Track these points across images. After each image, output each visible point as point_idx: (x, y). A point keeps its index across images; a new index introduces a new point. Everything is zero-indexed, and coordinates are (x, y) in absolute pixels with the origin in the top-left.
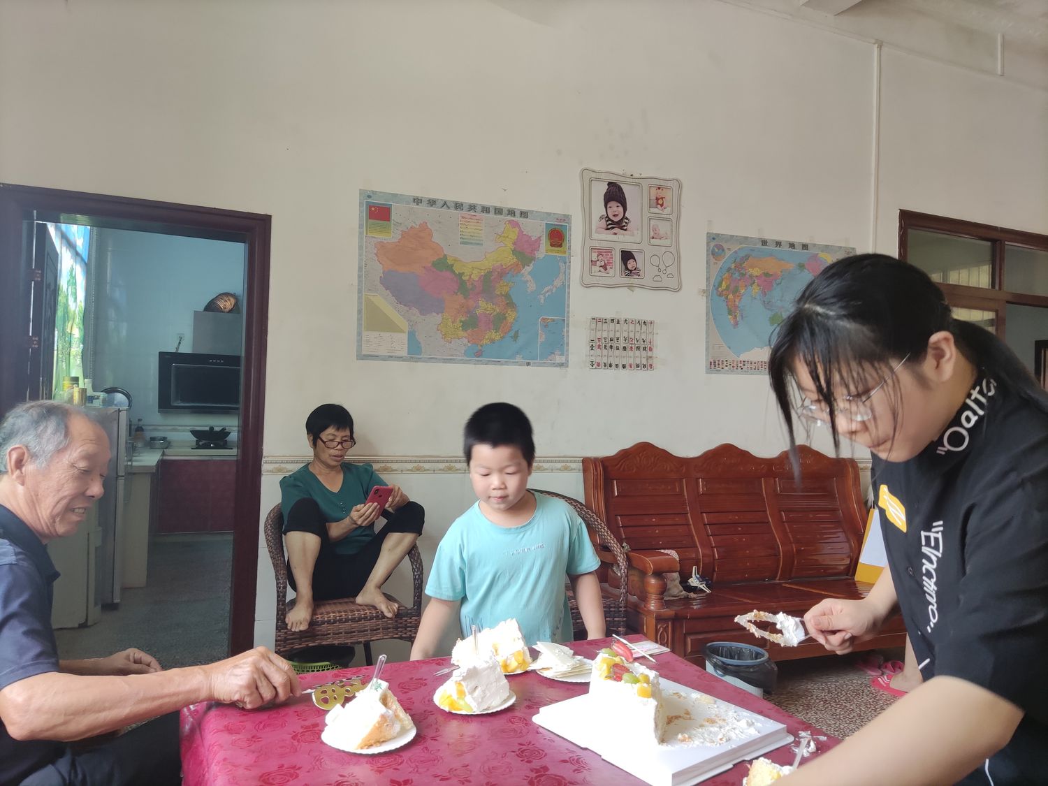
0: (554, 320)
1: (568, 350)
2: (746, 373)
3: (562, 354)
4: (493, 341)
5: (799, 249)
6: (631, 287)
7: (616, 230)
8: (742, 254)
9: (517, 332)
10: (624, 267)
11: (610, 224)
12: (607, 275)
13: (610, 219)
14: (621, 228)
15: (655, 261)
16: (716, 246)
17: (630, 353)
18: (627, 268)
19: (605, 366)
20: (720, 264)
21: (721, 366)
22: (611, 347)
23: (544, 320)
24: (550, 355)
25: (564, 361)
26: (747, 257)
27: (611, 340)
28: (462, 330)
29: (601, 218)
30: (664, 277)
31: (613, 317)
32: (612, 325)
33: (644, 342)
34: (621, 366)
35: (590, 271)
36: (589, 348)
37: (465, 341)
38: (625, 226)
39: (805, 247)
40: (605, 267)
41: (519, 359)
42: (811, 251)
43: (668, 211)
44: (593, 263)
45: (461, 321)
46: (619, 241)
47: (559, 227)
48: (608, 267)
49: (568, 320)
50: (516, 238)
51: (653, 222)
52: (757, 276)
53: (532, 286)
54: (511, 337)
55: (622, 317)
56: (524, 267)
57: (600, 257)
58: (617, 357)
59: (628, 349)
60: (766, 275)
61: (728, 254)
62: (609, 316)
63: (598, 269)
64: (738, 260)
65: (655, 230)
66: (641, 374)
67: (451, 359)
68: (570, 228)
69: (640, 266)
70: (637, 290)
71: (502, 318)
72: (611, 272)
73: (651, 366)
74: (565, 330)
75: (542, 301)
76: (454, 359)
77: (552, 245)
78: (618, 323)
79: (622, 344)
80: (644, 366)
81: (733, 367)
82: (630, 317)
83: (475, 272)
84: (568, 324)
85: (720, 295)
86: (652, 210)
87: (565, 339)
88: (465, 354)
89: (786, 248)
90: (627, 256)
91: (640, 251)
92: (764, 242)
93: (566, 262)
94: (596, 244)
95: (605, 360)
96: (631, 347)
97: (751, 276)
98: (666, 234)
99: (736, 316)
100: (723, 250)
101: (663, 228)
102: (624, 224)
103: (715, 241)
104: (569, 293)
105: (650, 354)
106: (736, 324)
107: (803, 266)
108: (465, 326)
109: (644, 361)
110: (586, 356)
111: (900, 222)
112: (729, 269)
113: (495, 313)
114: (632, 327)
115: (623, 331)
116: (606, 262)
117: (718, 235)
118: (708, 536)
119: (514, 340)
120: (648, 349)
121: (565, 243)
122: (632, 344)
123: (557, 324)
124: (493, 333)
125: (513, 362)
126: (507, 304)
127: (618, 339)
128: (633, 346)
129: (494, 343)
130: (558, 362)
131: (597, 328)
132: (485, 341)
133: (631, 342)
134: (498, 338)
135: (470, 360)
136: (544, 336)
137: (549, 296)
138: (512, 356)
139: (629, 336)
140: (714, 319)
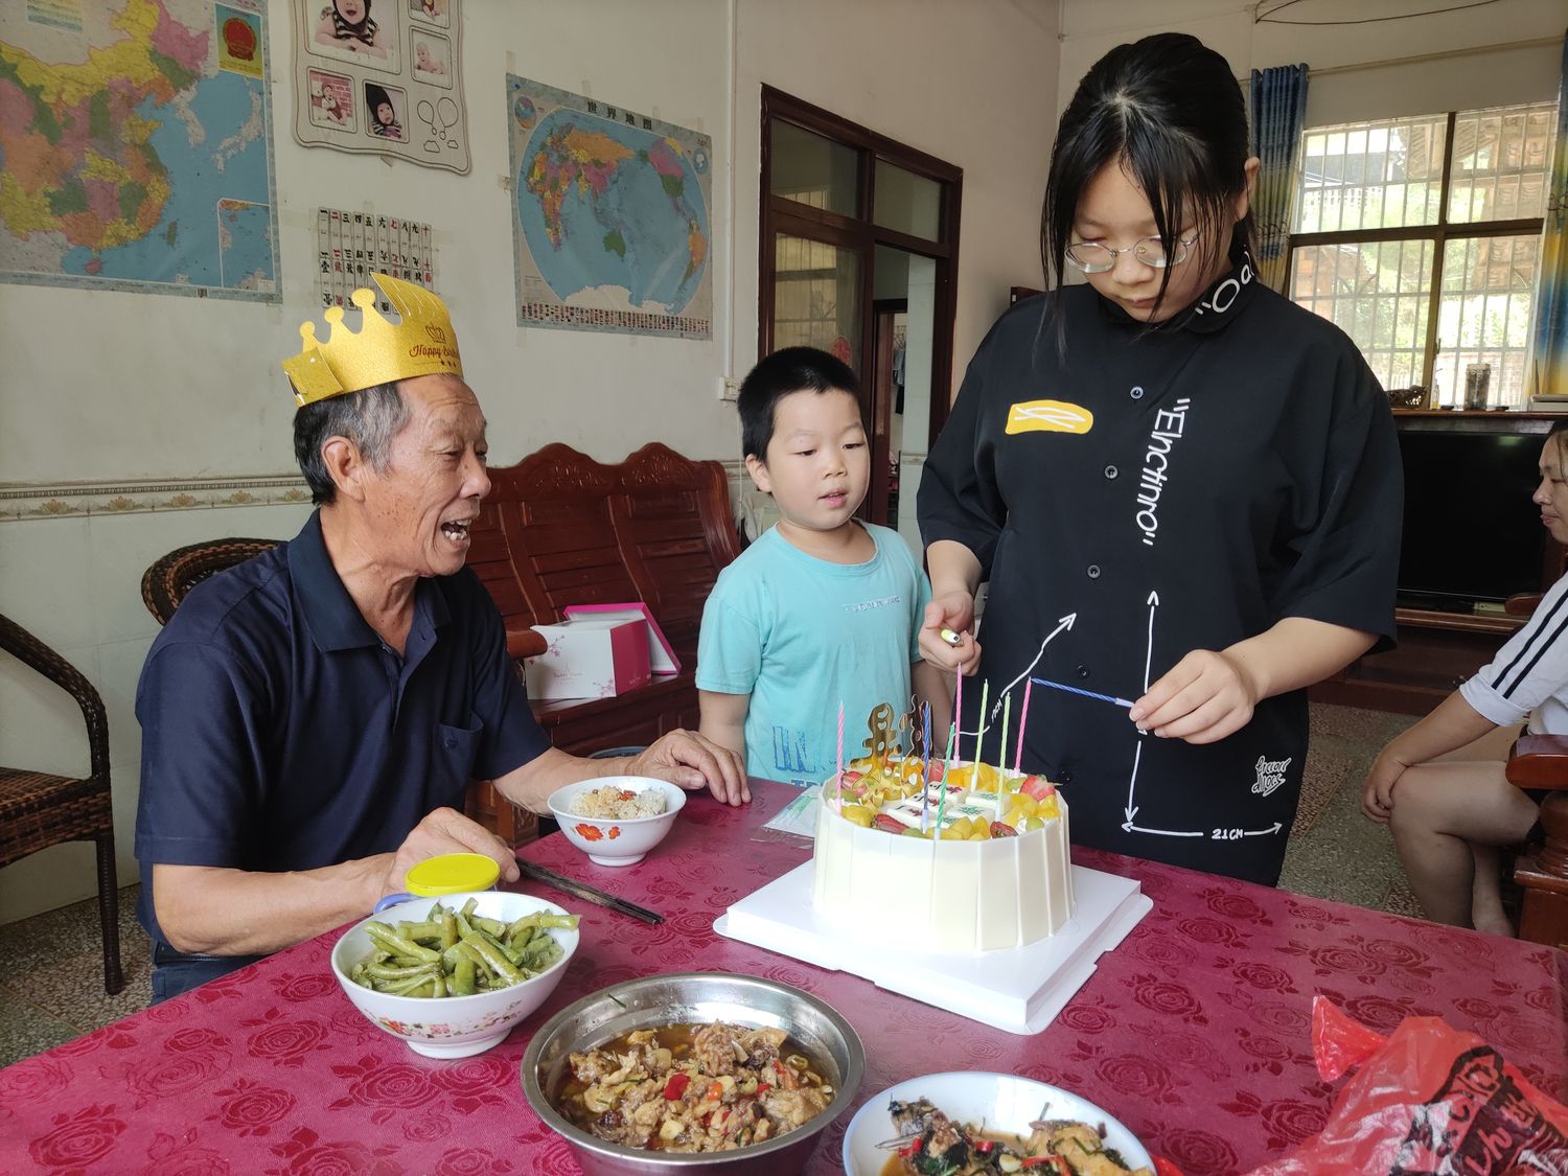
0: (246, 208)
1: (279, 270)
2: (575, 327)
3: (269, 277)
4: (122, 242)
5: (639, 127)
6: (387, 156)
7: (354, 42)
8: (561, 121)
9: (173, 226)
10: (371, 118)
11: (341, 28)
12: (343, 128)
13: (341, 18)
14: (363, 39)
15: (426, 111)
16: (523, 99)
18: (377, 120)
20: (530, 134)
21: (538, 314)
22: (360, 269)
23: (226, 205)
24: (244, 278)
25: (273, 290)
26: (567, 129)
27: (359, 255)
28: (52, 213)
29: (325, 12)
30: (443, 145)
31: (360, 210)
32: (358, 228)
33: (416, 263)
35: (311, 116)
36: (317, 268)
37: (61, 238)
38: (368, 36)
39: (647, 123)
40: (337, 111)
41: (181, 282)
42: (657, 133)
43: (441, 20)
44: (316, 100)
45: (47, 195)
46: (361, 64)
47: (245, 18)
48: (343, 112)
49: (275, 210)
50: (155, 24)
51: (418, 38)
52: (584, 164)
53: (197, 133)
54: (163, 235)
55: (376, 213)
56: (177, 92)
57: (328, 91)
60: (597, 163)
61: (541, 117)
62: (352, 209)
63: (325, 113)
64: (555, 131)
65: (421, 53)
67: (31, 276)
68: (266, 23)
69: (400, 119)
70: (397, 164)
71: (139, 193)
72: (350, 122)
74: (271, 229)
75: (221, 166)
76: (38, 277)
77: (232, 53)
78: (369, 223)
79: (379, 264)
81: (557, 317)
82: (390, 214)
83: (70, 88)
84: (275, 217)
85: (532, 190)
86: (417, 14)
87: (272, 246)
88: (63, 266)
89: (622, 122)
90: (376, 96)
91: (399, 90)
92: (592, 106)
93: (263, 91)
94: (319, 63)
96: (396, 272)
97: (575, 162)
98: (441, 64)
99: (557, 230)
100: (533, 110)
101: (436, 51)
102: (368, 32)
103: (519, 90)
104: (272, 156)
106: (558, 244)
107: (647, 156)
108: (57, 205)
110: (315, 282)
111: (763, 104)
112: (543, 146)
113: (123, 183)
114: (393, 233)
115: (378, 241)
116: (339, 102)
117: (523, 80)
118: (544, 592)
119: (168, 243)
120: (423, 277)
121: (258, 53)
122: (396, 266)
123: (254, 214)
124: (123, 224)
125: (170, 287)
126: (148, 165)
127: (370, 254)
128: (398, 269)
129: (126, 246)
130: (262, 292)
131: (332, 230)
132: (105, 242)
133: (394, 262)
134: (133, 236)
135: (77, 280)
136: (230, 238)
137: (233, 156)
138: (169, 276)
139: (389, 250)
140: (525, 232)
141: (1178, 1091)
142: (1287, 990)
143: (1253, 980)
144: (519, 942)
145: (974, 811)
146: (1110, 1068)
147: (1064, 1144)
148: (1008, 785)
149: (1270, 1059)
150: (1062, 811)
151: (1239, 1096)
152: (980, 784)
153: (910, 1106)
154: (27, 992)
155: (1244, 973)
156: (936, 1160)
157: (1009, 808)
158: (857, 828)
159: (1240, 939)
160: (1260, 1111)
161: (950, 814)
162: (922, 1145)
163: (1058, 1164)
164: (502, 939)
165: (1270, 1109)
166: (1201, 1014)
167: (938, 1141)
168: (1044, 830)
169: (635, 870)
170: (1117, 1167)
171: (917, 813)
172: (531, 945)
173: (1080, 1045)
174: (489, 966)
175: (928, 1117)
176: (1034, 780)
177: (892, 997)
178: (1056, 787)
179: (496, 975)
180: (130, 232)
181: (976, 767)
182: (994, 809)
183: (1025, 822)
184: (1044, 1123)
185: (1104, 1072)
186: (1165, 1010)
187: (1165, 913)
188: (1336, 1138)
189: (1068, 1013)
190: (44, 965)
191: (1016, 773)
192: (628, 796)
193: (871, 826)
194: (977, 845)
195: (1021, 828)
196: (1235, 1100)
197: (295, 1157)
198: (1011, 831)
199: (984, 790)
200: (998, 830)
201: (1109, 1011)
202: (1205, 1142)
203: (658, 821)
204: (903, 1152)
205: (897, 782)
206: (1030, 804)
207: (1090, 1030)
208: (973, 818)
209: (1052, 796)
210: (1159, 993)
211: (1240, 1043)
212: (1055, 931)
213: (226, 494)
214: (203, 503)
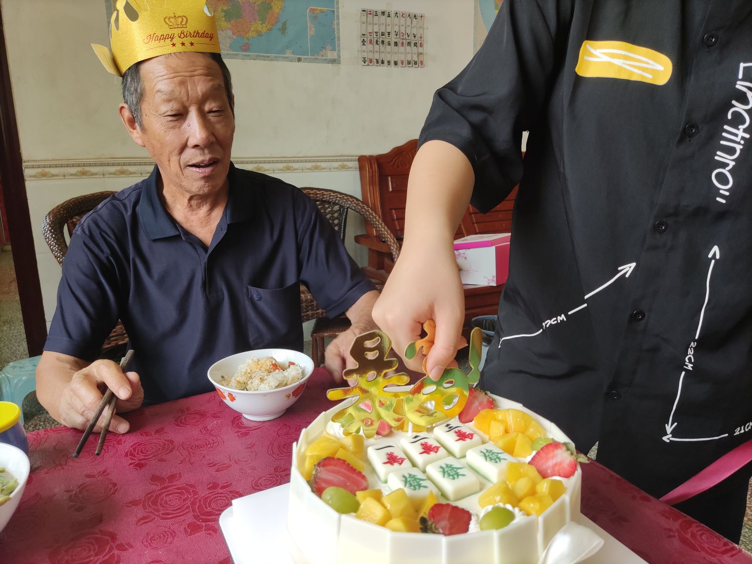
0: (322, 12)
1: (339, 46)
3: (334, 49)
4: (260, 34)
9: (285, 24)
17: (402, 49)
19: (377, 62)
22: (383, 42)
23: (312, 10)
24: (321, 50)
25: (336, 57)
27: (383, 34)
28: (225, 20)
31: (384, 9)
32: (383, 18)
33: (415, 37)
34: (392, 63)
36: (360, 43)
37: (230, 33)
41: (288, 54)
45: (223, 11)
49: (338, 12)
54: (280, 29)
55: (393, 10)
58: (389, 53)
59: (400, 44)
62: (379, 8)
66: (412, 71)
71: (267, 7)
73: (422, 63)
74: (335, 23)
78: (389, 16)
79: (393, 39)
80: (416, 63)
82: (401, 9)
84: (338, 16)
87: (336, 32)
88: (231, 47)
95: (377, 56)
96: (403, 43)
105: (420, 50)
108: (228, 16)
109: (415, 58)
110: (358, 51)
113: (259, 2)
114: (402, 20)
115: (393, 26)
118: (473, 223)
119: (282, 33)
120: (418, 45)
122: (403, 39)
123: (326, 15)
124: (259, 24)
125: (283, 57)
127: (389, 33)
128: (404, 41)
129: (261, 36)
130: (330, 58)
131: (368, 21)
132: (250, 34)
133: (402, 37)
134: (264, 30)
135: (237, 55)
136: (313, 29)
138: (282, 51)
139: (400, 30)
140: (482, 14)
180: (263, 28)
213: (309, 165)
214: (297, 169)
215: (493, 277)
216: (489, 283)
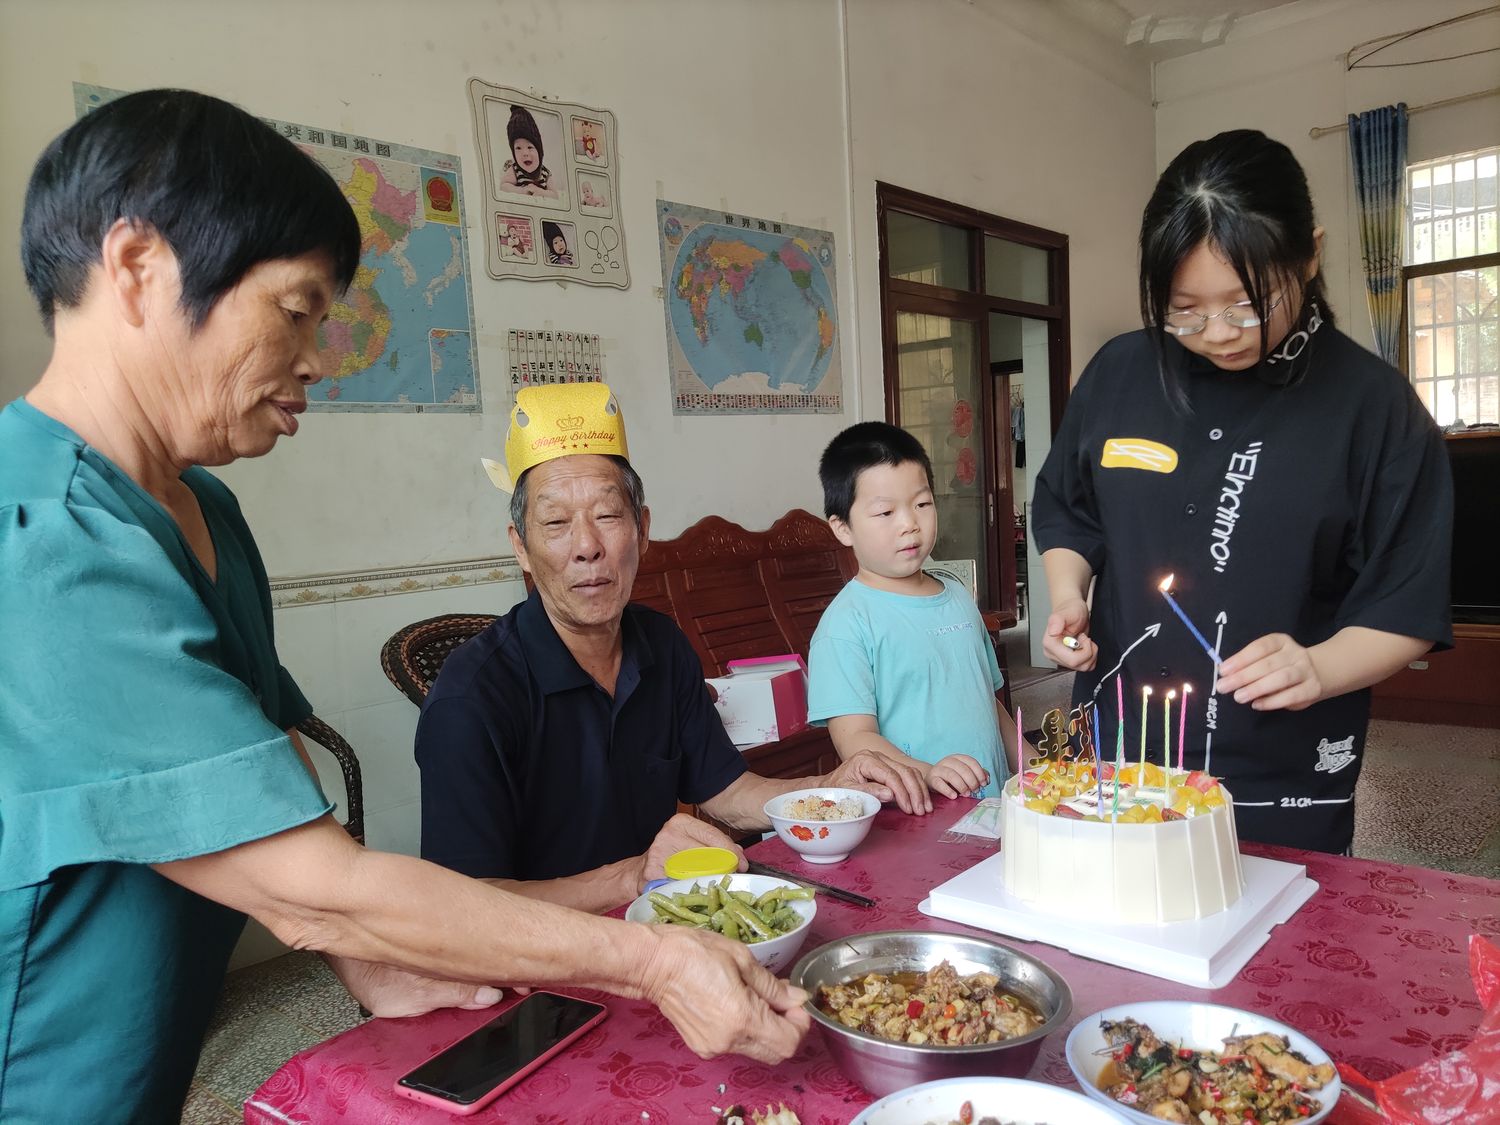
0: (451, 335)
1: (479, 386)
2: (723, 412)
3: (471, 391)
4: (356, 372)
5: (770, 232)
6: (561, 281)
7: (532, 187)
8: (704, 235)
9: (395, 355)
10: (548, 249)
11: (521, 177)
12: (525, 261)
13: (520, 169)
14: (539, 184)
15: (592, 240)
16: (671, 219)
18: (553, 251)
20: (678, 249)
21: (691, 403)
22: (543, 377)
23: (436, 334)
24: (452, 393)
25: (475, 403)
26: (709, 241)
27: (542, 366)
29: (507, 165)
30: (606, 266)
31: (541, 329)
32: (541, 343)
33: (588, 368)
35: (500, 254)
36: (509, 380)
38: (543, 181)
39: (777, 228)
40: (520, 247)
41: (403, 401)
42: (785, 235)
43: (601, 161)
44: (503, 240)
46: (539, 206)
47: (444, 176)
48: (526, 248)
49: (474, 334)
50: (375, 190)
51: (583, 178)
52: (725, 269)
53: (410, 276)
54: (387, 363)
55: (554, 330)
56: (394, 243)
57: (512, 232)
60: (736, 267)
61: (686, 233)
62: (535, 328)
63: (511, 250)
64: (699, 244)
65: (586, 191)
68: (461, 178)
69: (571, 248)
70: (570, 286)
71: (367, 330)
72: (531, 255)
74: (471, 351)
75: (430, 302)
77: (435, 206)
78: (549, 339)
79: (558, 373)
81: (707, 404)
82: (565, 329)
84: (475, 341)
85: (682, 297)
86: (581, 158)
87: (473, 365)
89: (756, 229)
90: (551, 231)
91: (570, 224)
92: (729, 219)
93: (461, 237)
94: (505, 209)
96: (572, 378)
97: (717, 269)
98: (603, 198)
99: (703, 328)
100: (679, 228)
101: (598, 188)
102: (542, 178)
103: (668, 213)
104: (470, 289)
106: (705, 340)
107: (778, 256)
110: (508, 392)
111: (878, 198)
112: (689, 258)
113: (353, 323)
114: (569, 345)
115: (558, 352)
116: (522, 239)
117: (670, 204)
119: (391, 370)
121: (456, 206)
122: (572, 373)
123: (458, 340)
124: (355, 356)
125: (394, 406)
126: (373, 306)
127: (551, 364)
129: (358, 374)
130: (467, 404)
131: (520, 347)
132: (342, 372)
133: (570, 370)
134: (363, 365)
135: (321, 405)
136: (440, 362)
137: (439, 293)
138: (393, 397)
139: (566, 360)
140: (677, 333)
141: (1351, 1028)
142: (1450, 950)
143: (1417, 945)
144: (768, 909)
145: (1144, 801)
146: (1289, 1011)
147: (1254, 1049)
148: (1173, 781)
149: (1437, 1005)
150: (1226, 800)
151: (1409, 1032)
152: (1146, 781)
153: (1119, 1025)
154: (295, 1014)
155: (1408, 938)
156: (1146, 1059)
157: (1176, 798)
158: (1040, 816)
159: (1403, 911)
160: (1430, 1043)
161: (1123, 805)
162: (1132, 1051)
163: (1250, 1062)
164: (755, 906)
165: (1441, 1041)
166: (1369, 970)
167: (1145, 1045)
168: (1211, 815)
169: (844, 866)
170: (1301, 1063)
171: (1093, 805)
172: (777, 912)
173: (1260, 994)
174: (748, 926)
175: (1135, 1031)
176: (1198, 775)
177: (1085, 961)
178: (1219, 781)
179: (755, 934)
180: (362, 363)
181: (1142, 767)
182: (1164, 799)
183: (1193, 809)
184: (1235, 1039)
185: (1284, 1015)
186: (1336, 967)
187: (1331, 892)
188: (1491, 1030)
189: (1247, 972)
190: (306, 992)
191: (1179, 771)
192: (829, 804)
193: (1053, 814)
194: (1152, 827)
195: (1190, 813)
196: (1406, 1035)
197: (618, 1072)
198: (1181, 817)
199: (1151, 786)
200: (1167, 816)
201: (1285, 970)
202: (1382, 1066)
203: (860, 822)
204: (1116, 1057)
205: (1071, 781)
206: (1196, 795)
207: (1268, 983)
208: (1145, 807)
209: (1215, 787)
210: (1328, 955)
211: (1408, 992)
212: (1229, 905)
213: (442, 577)
214: (424, 586)
215: (774, 727)
216: (767, 739)
